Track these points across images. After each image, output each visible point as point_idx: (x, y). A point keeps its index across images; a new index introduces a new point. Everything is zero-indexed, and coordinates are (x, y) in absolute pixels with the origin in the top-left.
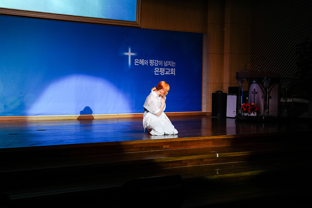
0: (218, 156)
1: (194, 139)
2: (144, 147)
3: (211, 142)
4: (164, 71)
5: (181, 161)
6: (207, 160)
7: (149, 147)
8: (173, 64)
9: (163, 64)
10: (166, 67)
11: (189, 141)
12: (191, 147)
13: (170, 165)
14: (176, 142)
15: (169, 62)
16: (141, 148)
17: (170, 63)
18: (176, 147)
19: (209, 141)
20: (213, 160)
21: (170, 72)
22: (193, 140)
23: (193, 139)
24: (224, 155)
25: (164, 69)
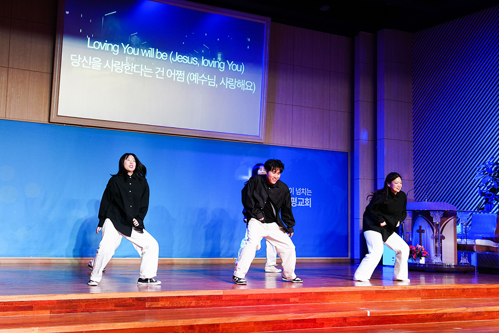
0: (369, 315)
1: (335, 290)
2: (263, 299)
3: (359, 295)
4: (296, 201)
5: (314, 320)
6: (353, 320)
7: (270, 299)
8: (308, 192)
9: (295, 192)
10: (298, 196)
11: (327, 292)
12: (330, 301)
13: (299, 325)
14: (308, 293)
15: (303, 189)
16: (258, 300)
17: (304, 191)
18: (309, 300)
19: (357, 294)
20: (362, 320)
21: (305, 203)
22: (333, 291)
23: (333, 289)
24: (378, 314)
25: (296, 199)
